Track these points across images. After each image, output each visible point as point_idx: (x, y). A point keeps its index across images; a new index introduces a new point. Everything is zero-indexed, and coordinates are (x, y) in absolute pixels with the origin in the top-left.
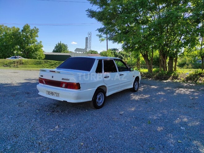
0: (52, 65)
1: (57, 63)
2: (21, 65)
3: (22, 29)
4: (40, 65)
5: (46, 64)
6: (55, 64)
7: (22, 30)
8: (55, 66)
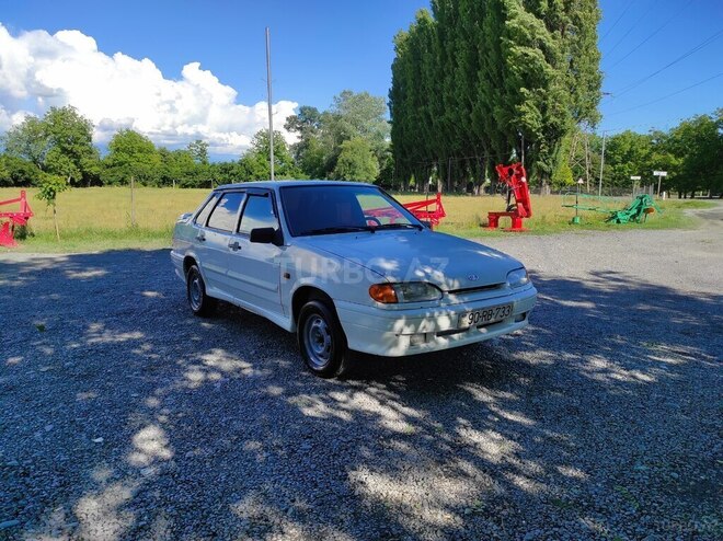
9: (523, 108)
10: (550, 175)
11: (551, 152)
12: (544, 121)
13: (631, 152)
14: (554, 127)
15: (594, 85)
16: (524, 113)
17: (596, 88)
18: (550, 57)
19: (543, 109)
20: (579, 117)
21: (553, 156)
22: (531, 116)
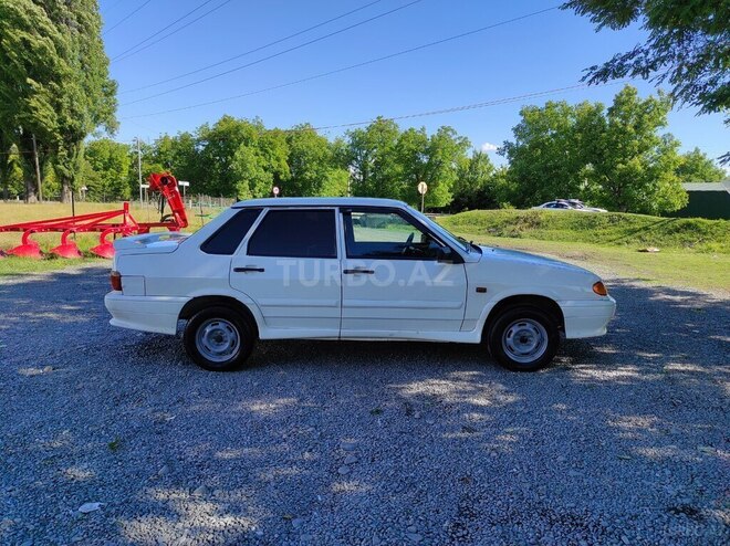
0: (632, 232)
1: (655, 223)
2: (532, 230)
3: (612, 104)
4: (591, 231)
5: (612, 230)
6: (646, 229)
7: (611, 110)
8: (640, 237)
9: (33, 103)
10: (72, 180)
11: (70, 155)
12: (59, 121)
13: (111, 159)
14: (72, 130)
15: (110, 90)
16: (36, 109)
17: (111, 94)
18: (61, 51)
19: (58, 107)
20: (96, 119)
21: (73, 160)
22: (45, 115)
